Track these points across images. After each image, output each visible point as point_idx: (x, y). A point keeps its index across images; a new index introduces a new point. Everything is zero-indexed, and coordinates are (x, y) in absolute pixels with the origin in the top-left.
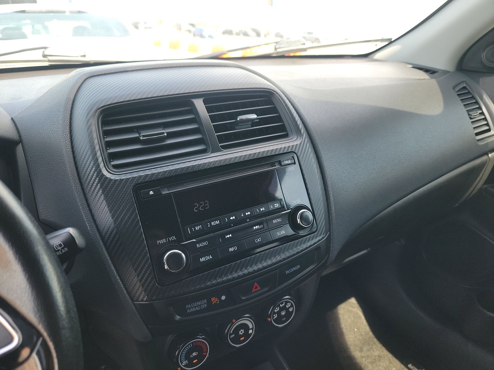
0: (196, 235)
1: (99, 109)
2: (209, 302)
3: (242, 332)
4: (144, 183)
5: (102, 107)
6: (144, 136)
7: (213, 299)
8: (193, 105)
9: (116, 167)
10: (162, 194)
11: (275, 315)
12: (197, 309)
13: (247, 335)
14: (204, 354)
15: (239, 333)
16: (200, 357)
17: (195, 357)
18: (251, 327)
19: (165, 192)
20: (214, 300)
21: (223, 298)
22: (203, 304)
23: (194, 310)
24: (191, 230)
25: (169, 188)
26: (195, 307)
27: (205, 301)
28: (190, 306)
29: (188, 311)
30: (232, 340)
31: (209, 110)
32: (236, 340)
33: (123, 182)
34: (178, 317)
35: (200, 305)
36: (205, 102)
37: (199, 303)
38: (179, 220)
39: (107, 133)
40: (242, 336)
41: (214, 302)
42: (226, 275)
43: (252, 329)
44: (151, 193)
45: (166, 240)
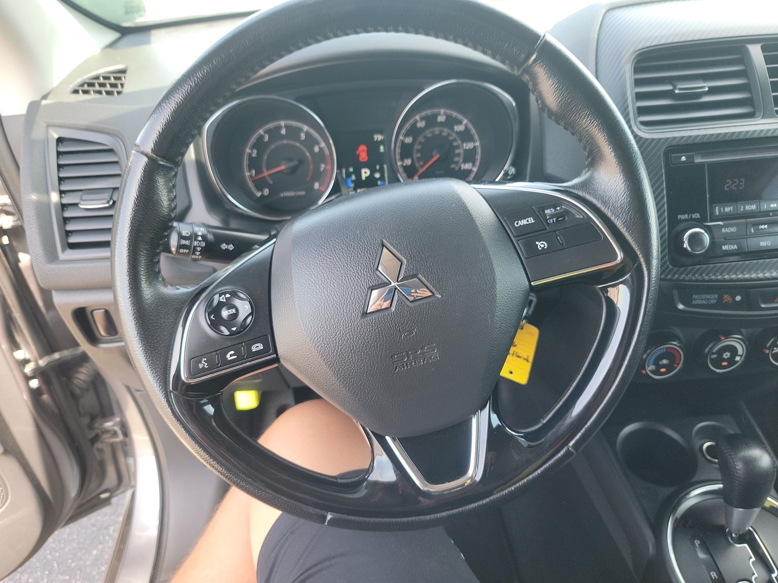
0: (724, 217)
1: (636, 52)
2: (721, 298)
3: (726, 355)
4: (679, 145)
5: (640, 50)
6: (680, 89)
7: (725, 296)
8: (747, 52)
9: (644, 123)
10: (694, 162)
11: (775, 348)
12: (704, 302)
13: (731, 361)
14: (675, 365)
15: (723, 355)
16: (669, 368)
17: (664, 366)
18: (740, 352)
19: (698, 160)
20: (727, 298)
21: (738, 298)
22: (712, 299)
23: (700, 302)
24: (720, 210)
25: (704, 155)
26: (702, 300)
27: (716, 296)
28: (696, 297)
29: (694, 302)
30: (712, 360)
31: (768, 60)
32: (717, 363)
33: (655, 142)
34: (681, 307)
35: (709, 299)
36: (764, 49)
37: (708, 296)
38: (708, 196)
39: (638, 83)
40: (725, 360)
41: (726, 300)
42: (749, 272)
43: (741, 356)
44: (683, 159)
45: (689, 217)
